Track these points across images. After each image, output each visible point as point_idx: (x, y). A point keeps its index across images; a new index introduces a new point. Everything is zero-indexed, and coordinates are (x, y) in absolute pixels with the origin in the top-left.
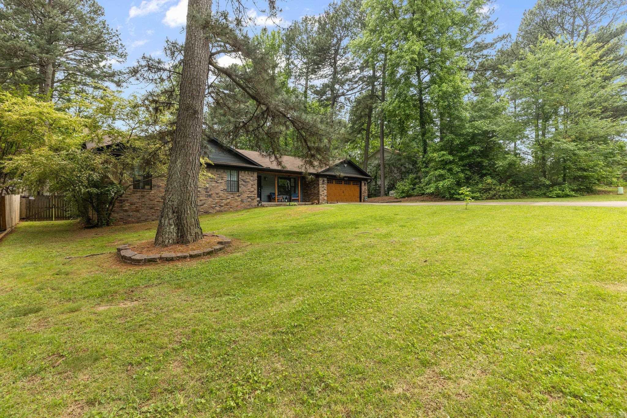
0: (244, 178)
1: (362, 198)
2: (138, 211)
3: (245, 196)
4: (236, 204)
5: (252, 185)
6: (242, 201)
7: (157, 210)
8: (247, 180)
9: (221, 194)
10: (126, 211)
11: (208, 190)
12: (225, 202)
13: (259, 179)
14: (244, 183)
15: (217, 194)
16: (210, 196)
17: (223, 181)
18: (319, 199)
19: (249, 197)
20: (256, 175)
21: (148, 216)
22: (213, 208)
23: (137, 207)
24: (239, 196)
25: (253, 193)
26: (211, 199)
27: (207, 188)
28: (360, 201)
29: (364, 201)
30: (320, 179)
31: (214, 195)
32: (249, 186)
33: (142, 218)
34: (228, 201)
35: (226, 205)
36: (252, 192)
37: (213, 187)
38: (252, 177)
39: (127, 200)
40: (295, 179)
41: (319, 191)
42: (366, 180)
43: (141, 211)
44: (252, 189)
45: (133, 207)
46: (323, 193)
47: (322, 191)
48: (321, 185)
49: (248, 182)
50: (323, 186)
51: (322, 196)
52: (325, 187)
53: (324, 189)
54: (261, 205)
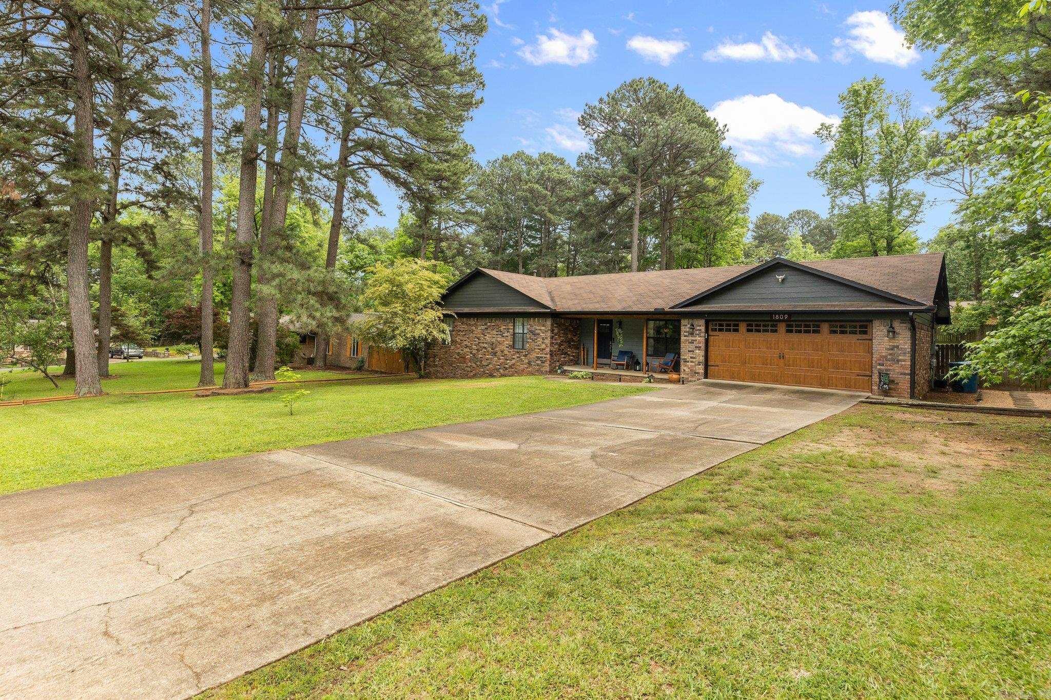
0: (534, 329)
3: (533, 355)
5: (544, 339)
8: (537, 332)
9: (506, 352)
11: (494, 346)
12: (510, 364)
14: (533, 337)
15: (502, 352)
16: (495, 354)
17: (509, 335)
20: (549, 323)
22: (498, 370)
25: (545, 352)
26: (496, 358)
27: (493, 344)
31: (499, 353)
32: (540, 341)
34: (513, 361)
35: (511, 367)
36: (543, 349)
37: (499, 342)
38: (544, 326)
44: (543, 346)
46: (691, 358)
47: (689, 351)
48: (685, 336)
49: (539, 334)
50: (693, 338)
51: (689, 364)
52: (699, 343)
53: (696, 347)
54: (562, 372)
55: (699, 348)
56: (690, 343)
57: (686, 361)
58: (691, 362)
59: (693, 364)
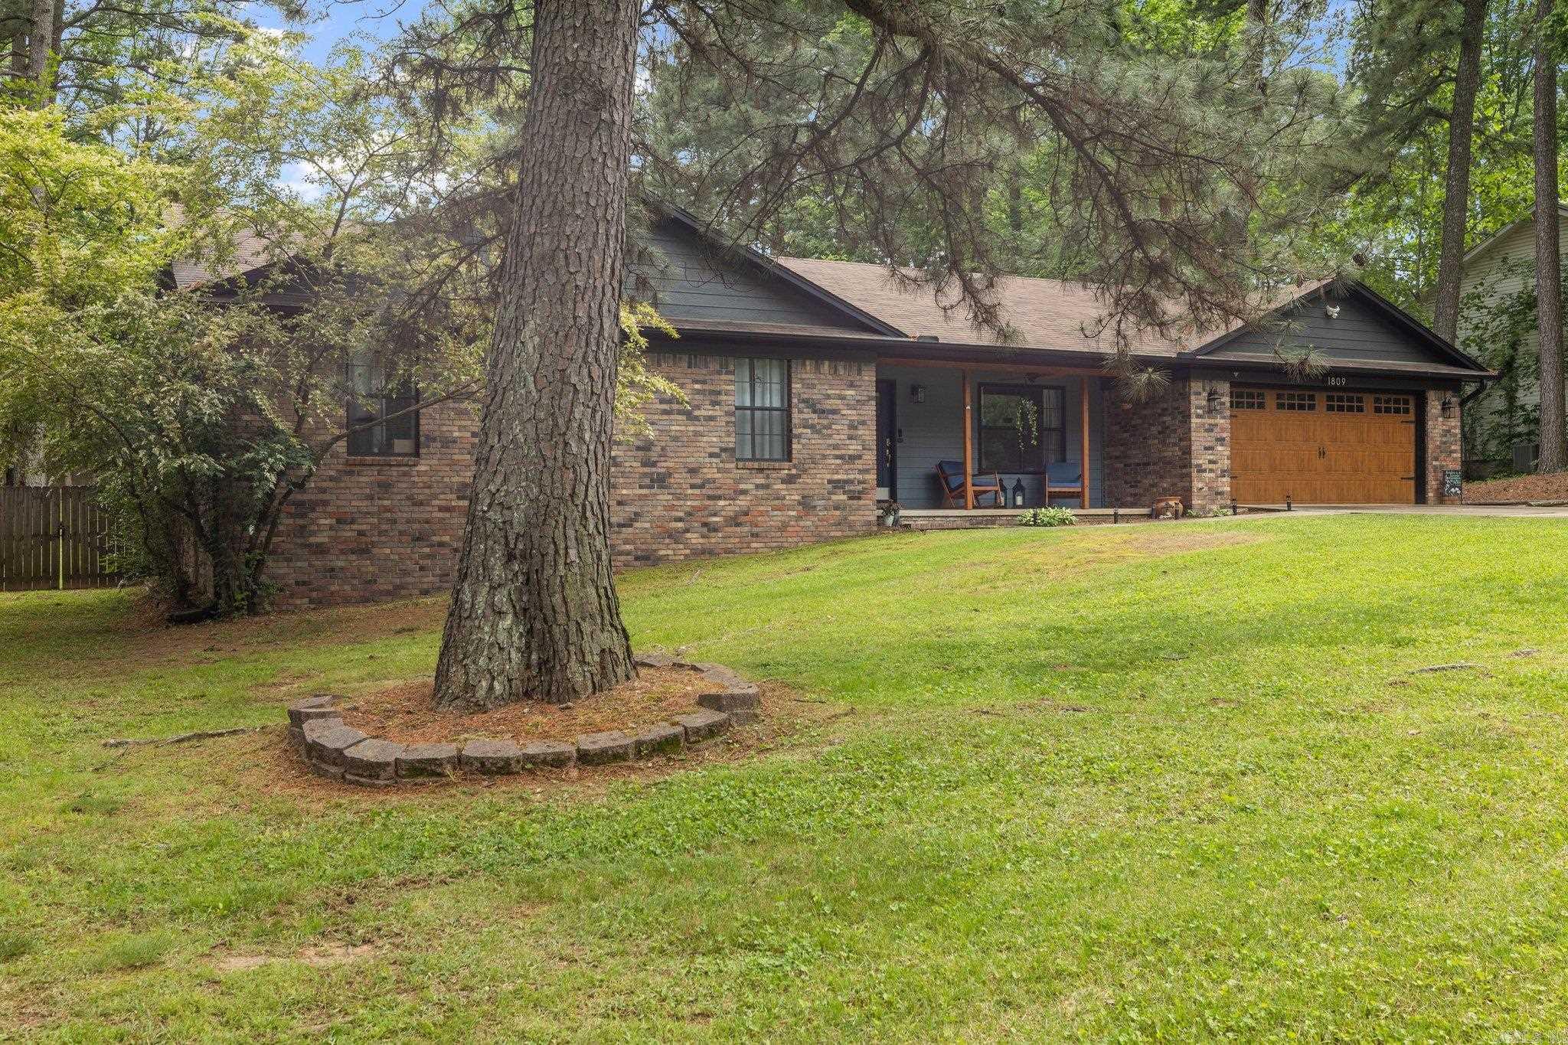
0: (815, 395)
1: (1432, 483)
2: (364, 551)
3: (818, 479)
4: (778, 517)
5: (852, 426)
6: (806, 504)
7: (441, 544)
8: (830, 404)
9: (710, 473)
10: (321, 550)
11: (654, 455)
12: (730, 511)
13: (887, 396)
14: (813, 418)
15: (693, 471)
16: (661, 481)
17: (718, 412)
18: (1189, 490)
19: (837, 485)
20: (869, 378)
21: (405, 573)
22: (675, 537)
23: (361, 533)
24: (790, 480)
25: (859, 464)
26: (664, 497)
27: (647, 446)
28: (1421, 499)
29: (1442, 499)
30: (1196, 386)
31: (680, 478)
32: (840, 431)
33: (384, 584)
34: (743, 502)
35: (735, 521)
36: (853, 458)
37: (676, 439)
38: (851, 385)
39: (325, 503)
40: (1061, 389)
41: (1187, 451)
42: (1452, 384)
43: (375, 551)
44: (854, 448)
45: (348, 532)
46: (1210, 462)
47: (1206, 449)
48: (1198, 416)
49: (835, 412)
50: (1212, 421)
51: (1207, 475)
52: (1223, 430)
53: (1218, 440)
54: (896, 522)
55: (1221, 440)
56: (1207, 431)
57: (1201, 471)
58: (1211, 471)
59: (1212, 475)
